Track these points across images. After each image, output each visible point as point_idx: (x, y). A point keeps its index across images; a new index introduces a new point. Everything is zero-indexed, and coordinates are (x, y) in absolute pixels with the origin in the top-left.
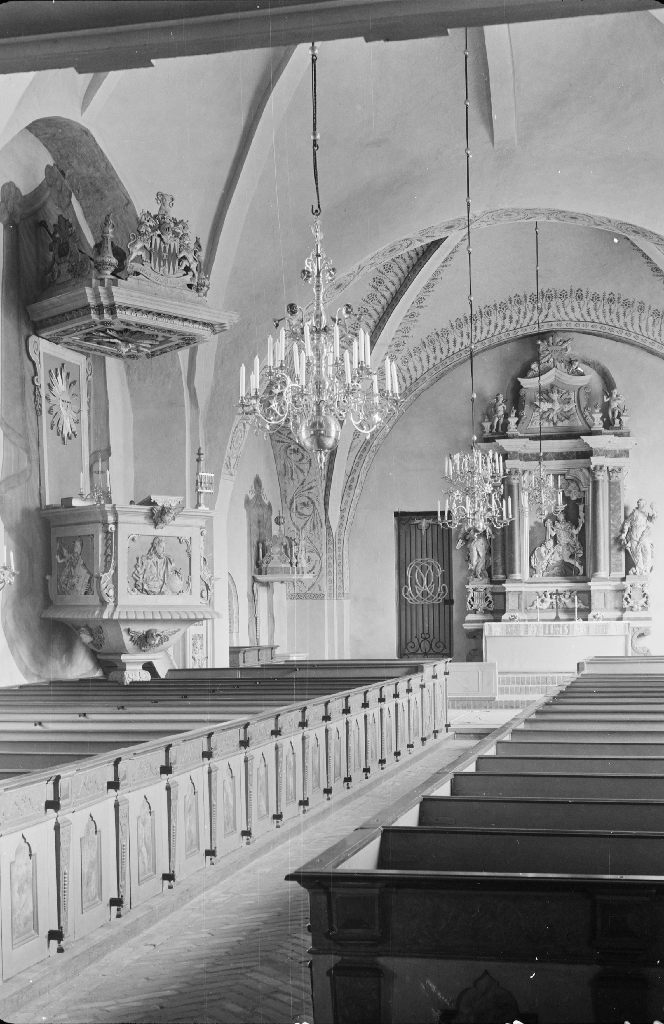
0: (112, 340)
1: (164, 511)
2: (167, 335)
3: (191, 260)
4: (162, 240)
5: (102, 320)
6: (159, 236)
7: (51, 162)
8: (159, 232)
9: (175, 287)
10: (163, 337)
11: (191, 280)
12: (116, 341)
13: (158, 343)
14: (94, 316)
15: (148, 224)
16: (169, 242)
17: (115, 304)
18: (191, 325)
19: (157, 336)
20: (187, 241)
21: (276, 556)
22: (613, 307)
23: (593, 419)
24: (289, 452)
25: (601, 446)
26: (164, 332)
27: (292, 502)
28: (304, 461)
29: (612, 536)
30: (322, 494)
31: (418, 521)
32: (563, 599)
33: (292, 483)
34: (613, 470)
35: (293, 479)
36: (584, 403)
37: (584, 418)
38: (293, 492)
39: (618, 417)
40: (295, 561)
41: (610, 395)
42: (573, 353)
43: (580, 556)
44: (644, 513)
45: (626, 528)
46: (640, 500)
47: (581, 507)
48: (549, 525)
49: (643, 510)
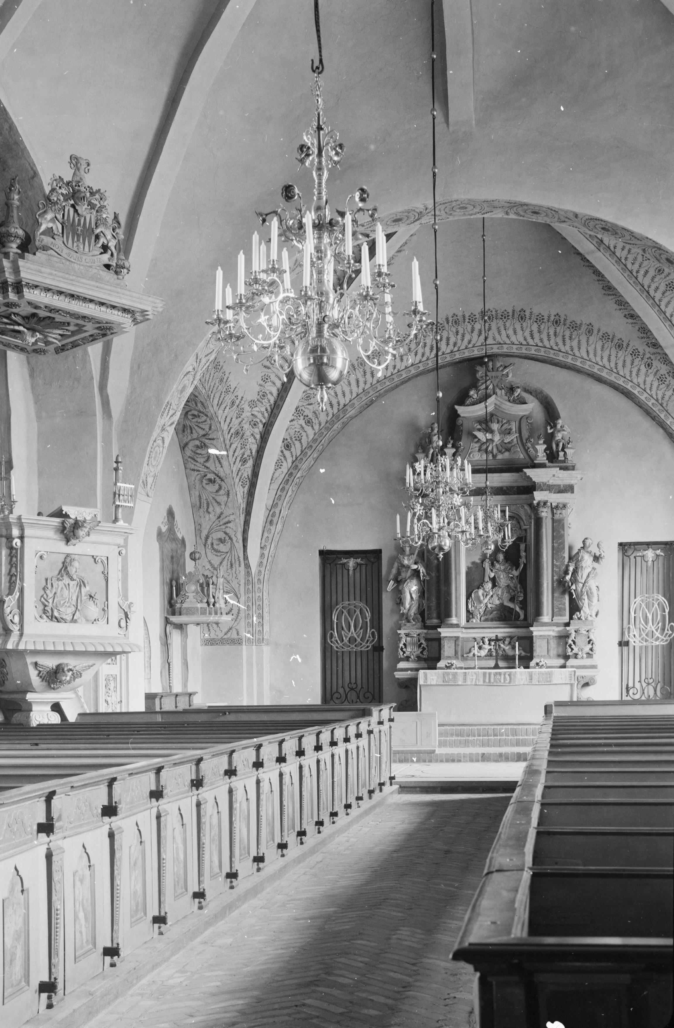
0: (17, 328)
2: (81, 322)
3: (109, 237)
4: (76, 211)
5: (6, 301)
6: (73, 206)
8: (72, 202)
9: (91, 267)
10: (77, 325)
11: (109, 259)
12: (21, 328)
13: (69, 333)
15: (60, 191)
16: (84, 213)
17: (22, 281)
18: (109, 311)
19: (69, 324)
20: (104, 216)
21: (191, 595)
22: (558, 329)
23: (536, 451)
24: (205, 482)
25: (544, 480)
26: (77, 318)
27: (207, 538)
28: (222, 492)
29: (555, 578)
30: (240, 530)
31: (345, 561)
32: (502, 645)
33: (207, 516)
34: (557, 507)
35: (209, 513)
36: (525, 434)
37: (526, 451)
38: (208, 527)
39: (563, 450)
40: (212, 600)
41: (554, 426)
42: (514, 379)
43: (521, 599)
44: (590, 553)
45: (571, 569)
46: (586, 539)
47: (522, 546)
48: (487, 565)
49: (589, 549)
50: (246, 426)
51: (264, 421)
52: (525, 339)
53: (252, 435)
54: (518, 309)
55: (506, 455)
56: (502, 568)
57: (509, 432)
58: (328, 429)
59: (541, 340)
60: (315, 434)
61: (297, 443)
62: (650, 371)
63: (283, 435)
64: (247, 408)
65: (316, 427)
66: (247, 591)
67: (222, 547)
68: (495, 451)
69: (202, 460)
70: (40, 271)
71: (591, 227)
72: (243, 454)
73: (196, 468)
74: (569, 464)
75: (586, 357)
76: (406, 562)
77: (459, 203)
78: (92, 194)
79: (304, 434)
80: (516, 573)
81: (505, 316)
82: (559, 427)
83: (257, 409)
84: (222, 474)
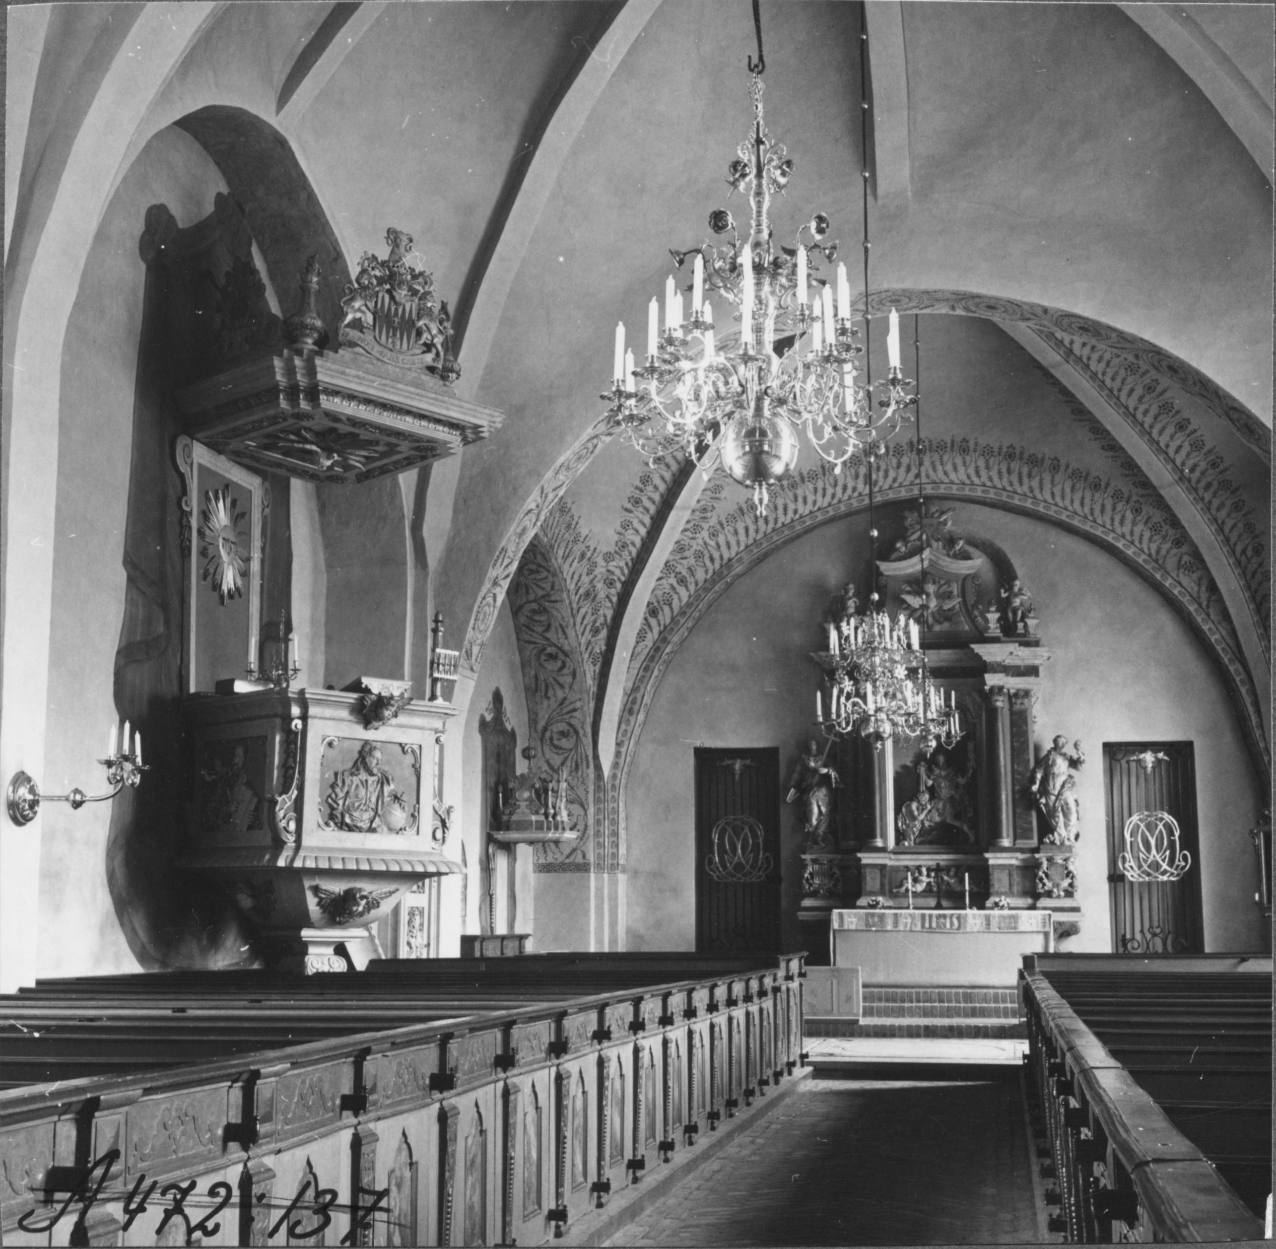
0: (308, 447)
1: (382, 702)
2: (393, 440)
3: (434, 332)
4: (392, 298)
5: (296, 411)
6: (389, 292)
7: (224, 189)
8: (388, 287)
9: (409, 369)
10: (388, 444)
11: (434, 360)
12: (314, 448)
13: (378, 455)
14: (284, 404)
15: (373, 273)
16: (403, 301)
17: (318, 385)
18: (431, 425)
19: (377, 443)
20: (429, 305)
21: (523, 804)
22: (1012, 465)
23: (987, 621)
24: (543, 657)
25: (998, 659)
26: (389, 435)
27: (545, 729)
28: (565, 671)
29: (1017, 788)
30: (589, 720)
31: (730, 762)
32: (946, 878)
33: (546, 703)
34: (1016, 695)
35: (548, 698)
36: (971, 599)
37: (972, 620)
38: (547, 716)
39: (1022, 620)
40: (552, 811)
41: (1010, 589)
42: (954, 528)
43: (969, 815)
44: (1064, 755)
45: (1039, 776)
46: (1059, 737)
47: (971, 746)
48: (922, 770)
49: (1064, 750)
50: (600, 586)
51: (623, 579)
52: (969, 477)
53: (607, 597)
54: (958, 440)
55: (946, 626)
56: (943, 773)
57: (949, 596)
58: (707, 590)
59: (990, 479)
60: (690, 596)
61: (666, 609)
62: (1139, 518)
63: (647, 598)
64: (600, 561)
65: (692, 588)
66: (597, 801)
67: (565, 743)
68: (930, 620)
69: (540, 629)
70: (343, 373)
71: (1065, 326)
72: (595, 621)
73: (532, 639)
74: (1031, 638)
75: (1050, 500)
76: (812, 764)
77: (889, 294)
78: (415, 277)
79: (675, 597)
80: (962, 781)
81: (941, 447)
82: (1016, 589)
83: (614, 563)
84: (566, 648)
